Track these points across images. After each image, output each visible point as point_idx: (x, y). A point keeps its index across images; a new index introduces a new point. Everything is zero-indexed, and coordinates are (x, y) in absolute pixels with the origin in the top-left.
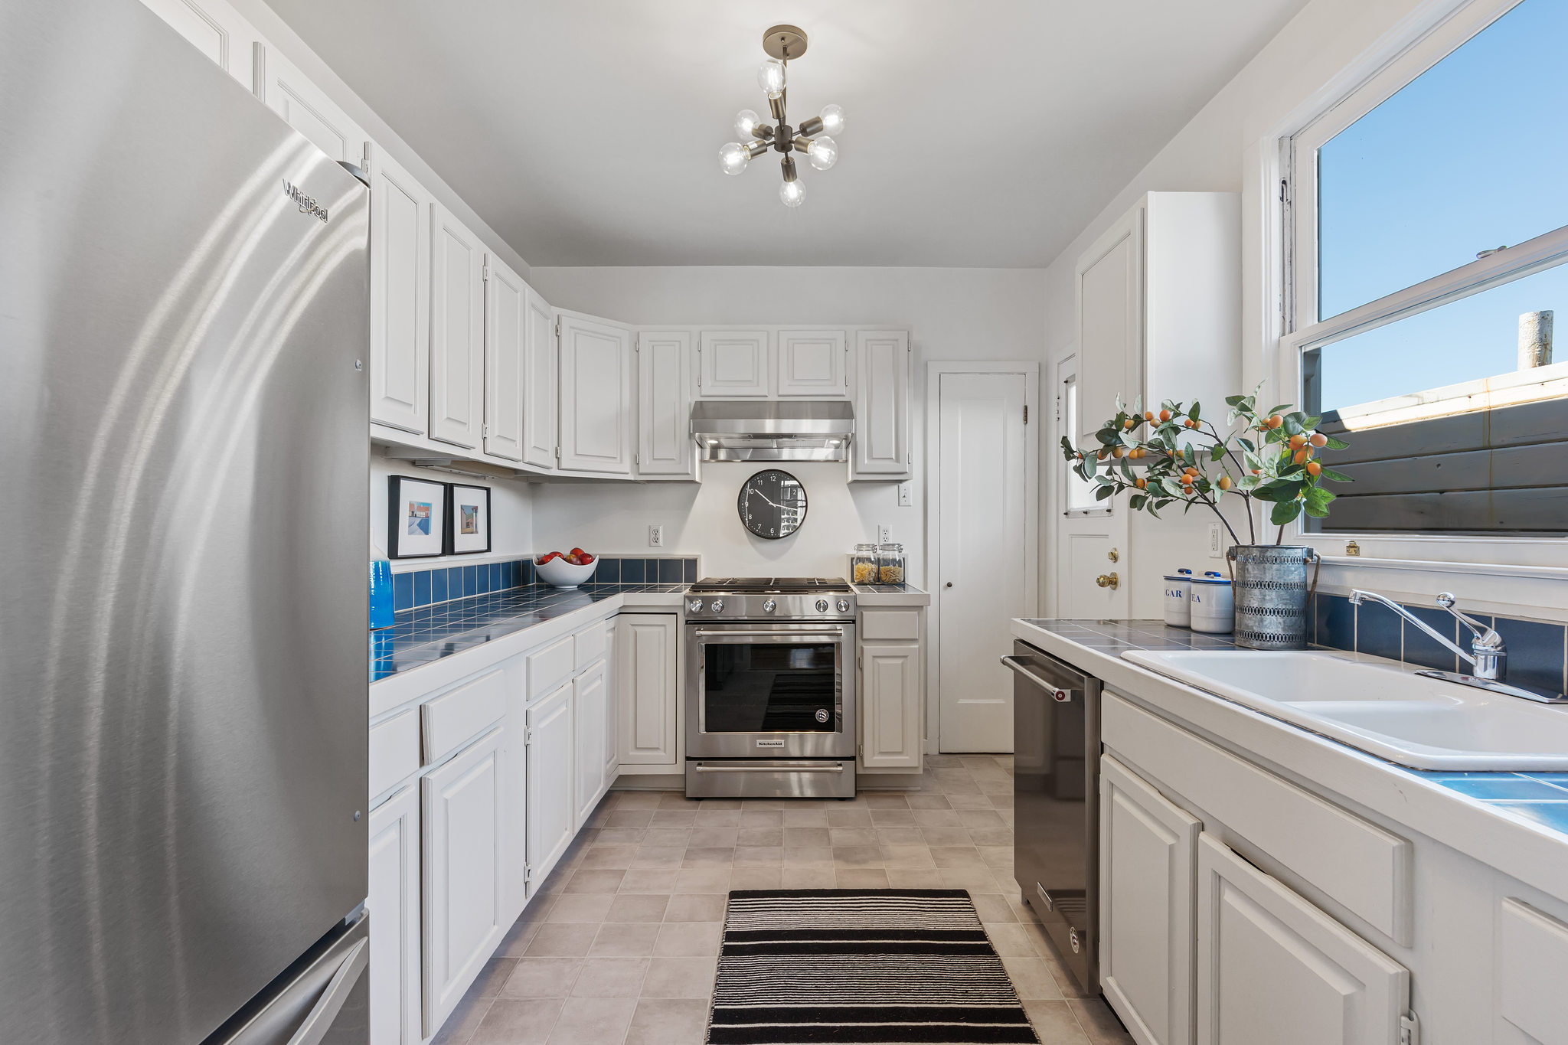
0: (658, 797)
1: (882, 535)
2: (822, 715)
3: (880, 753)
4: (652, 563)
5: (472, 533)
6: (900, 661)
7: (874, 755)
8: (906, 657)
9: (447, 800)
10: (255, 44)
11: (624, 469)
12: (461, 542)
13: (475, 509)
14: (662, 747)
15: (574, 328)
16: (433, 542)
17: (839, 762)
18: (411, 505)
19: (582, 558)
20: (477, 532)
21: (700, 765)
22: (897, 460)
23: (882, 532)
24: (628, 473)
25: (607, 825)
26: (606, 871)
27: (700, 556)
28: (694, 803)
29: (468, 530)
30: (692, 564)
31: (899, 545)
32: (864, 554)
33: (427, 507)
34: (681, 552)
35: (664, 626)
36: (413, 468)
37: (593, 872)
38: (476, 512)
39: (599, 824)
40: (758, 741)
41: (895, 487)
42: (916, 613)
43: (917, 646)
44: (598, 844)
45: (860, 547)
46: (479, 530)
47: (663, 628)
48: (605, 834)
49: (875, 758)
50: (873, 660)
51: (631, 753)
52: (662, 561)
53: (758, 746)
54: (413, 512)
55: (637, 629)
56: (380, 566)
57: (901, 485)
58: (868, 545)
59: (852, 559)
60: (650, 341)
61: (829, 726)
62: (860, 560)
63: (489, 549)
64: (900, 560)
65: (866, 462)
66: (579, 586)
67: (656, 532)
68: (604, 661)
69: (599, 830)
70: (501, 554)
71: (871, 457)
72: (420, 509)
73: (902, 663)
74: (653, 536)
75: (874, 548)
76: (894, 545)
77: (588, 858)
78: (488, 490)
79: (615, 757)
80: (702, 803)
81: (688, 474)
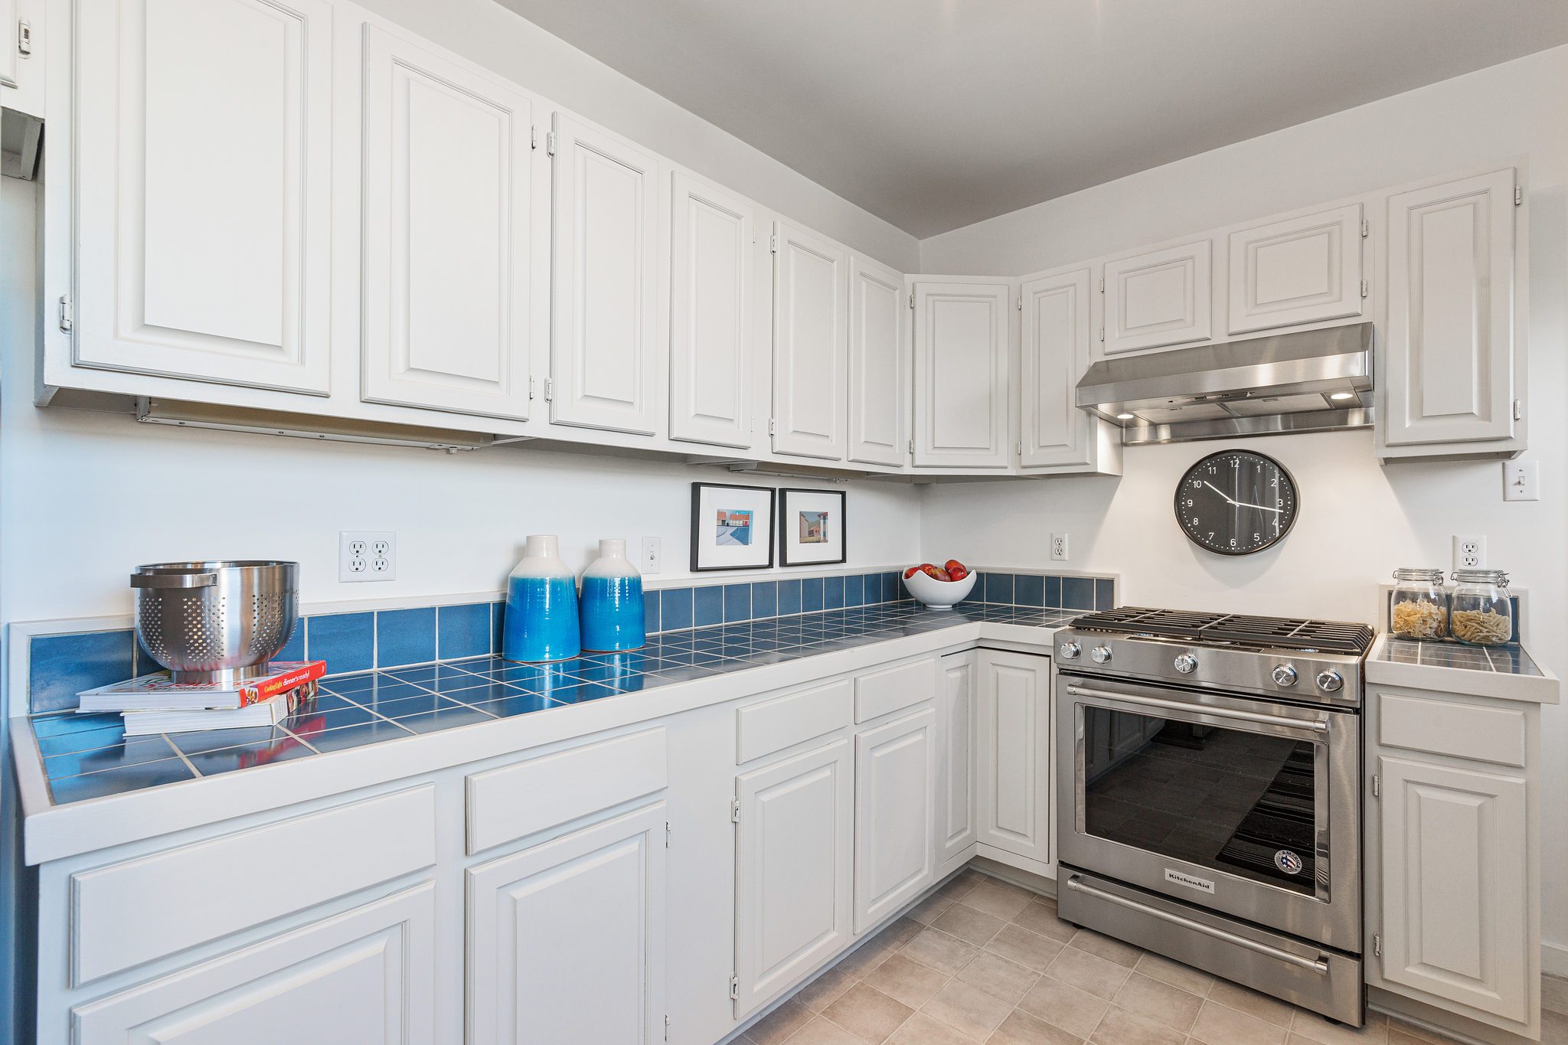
0: (1024, 901)
1: (1462, 554)
2: (1289, 862)
3: (1422, 964)
4: (1053, 581)
5: (819, 542)
6: (1475, 802)
7: (1407, 963)
8: (1492, 796)
9: (515, 900)
10: (364, 25)
11: (999, 461)
12: (797, 551)
13: (825, 516)
14: (1030, 834)
15: (932, 295)
16: (757, 550)
17: (1324, 953)
18: (721, 514)
19: (953, 572)
20: (825, 541)
21: (1075, 877)
22: (1486, 415)
23: (1460, 545)
24: (1006, 468)
25: (937, 924)
26: (890, 1000)
27: (1118, 575)
28: (1069, 930)
29: (812, 538)
30: (1107, 586)
31: (1500, 574)
32: (1415, 586)
33: (746, 516)
34: (1093, 569)
35: (1034, 671)
36: (727, 473)
37: (874, 994)
38: (825, 518)
39: (928, 918)
40: (1168, 871)
41: (1496, 467)
42: (1520, 713)
43: (1522, 781)
44: (907, 951)
45: (1404, 574)
46: (829, 537)
47: (1032, 673)
48: (926, 938)
49: (1408, 969)
50: (1406, 790)
51: (992, 832)
52: (1065, 579)
53: (1167, 878)
54: (723, 521)
55: (1000, 670)
56: (627, 582)
57: (1508, 462)
58: (1424, 572)
59: (1390, 594)
60: (1035, 293)
61: (1305, 882)
62: (1402, 596)
63: (844, 560)
64: (1501, 602)
65: (1408, 424)
66: (954, 606)
67: (1060, 542)
68: (934, 710)
69: (922, 927)
70: (860, 563)
71: (1419, 414)
72: (734, 517)
73: (1480, 807)
74: (1056, 547)
75: (1436, 576)
76: (1487, 572)
77: (884, 968)
78: (843, 494)
79: (968, 832)
80: (1079, 934)
81: (1086, 464)
